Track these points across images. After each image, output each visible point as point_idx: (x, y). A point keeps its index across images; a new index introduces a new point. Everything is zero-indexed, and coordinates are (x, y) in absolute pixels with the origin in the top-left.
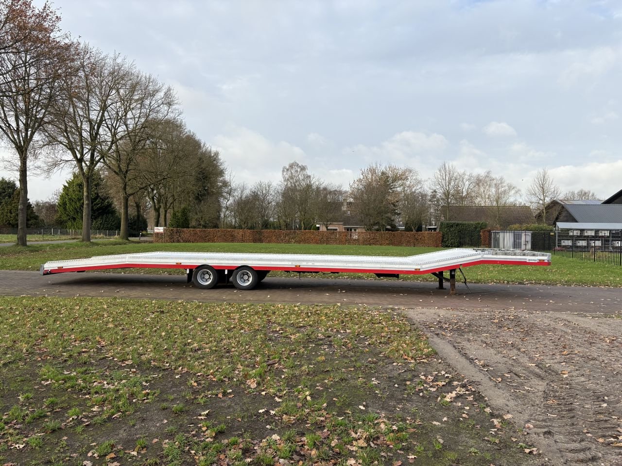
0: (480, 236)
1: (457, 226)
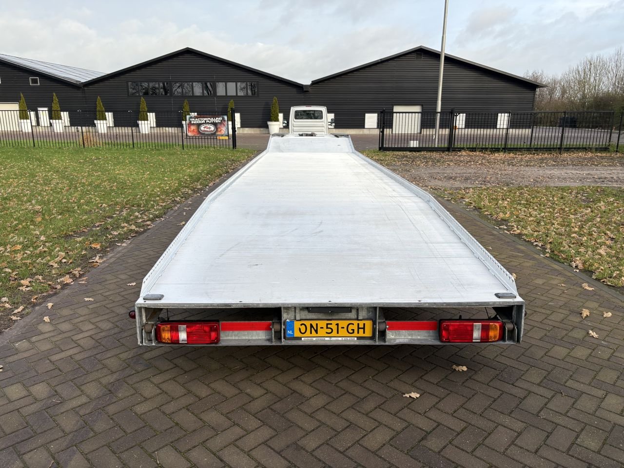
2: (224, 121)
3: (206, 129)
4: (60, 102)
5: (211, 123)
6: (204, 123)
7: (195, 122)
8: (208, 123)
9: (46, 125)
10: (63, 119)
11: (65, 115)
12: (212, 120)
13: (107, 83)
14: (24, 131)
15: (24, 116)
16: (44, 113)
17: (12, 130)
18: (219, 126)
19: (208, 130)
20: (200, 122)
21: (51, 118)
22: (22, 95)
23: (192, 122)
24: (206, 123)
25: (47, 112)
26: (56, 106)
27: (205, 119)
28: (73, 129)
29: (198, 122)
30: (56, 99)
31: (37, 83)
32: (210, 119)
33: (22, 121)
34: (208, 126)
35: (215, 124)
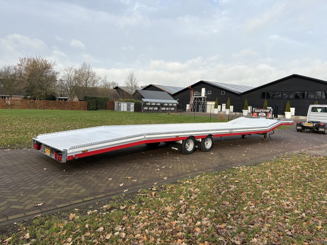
0: (106, 104)
1: (95, 98)
2: (271, 111)
3: (261, 115)
4: (230, 102)
5: (264, 112)
6: (260, 112)
7: (256, 111)
8: (263, 112)
9: (223, 111)
10: (230, 108)
11: (232, 107)
12: (265, 111)
13: (252, 93)
14: (215, 113)
15: (216, 107)
16: (224, 106)
17: (213, 113)
18: (268, 113)
19: (262, 115)
20: (259, 111)
21: (226, 108)
22: (217, 98)
23: (255, 111)
24: (262, 112)
25: (225, 106)
26: (228, 103)
27: (261, 110)
28: (234, 113)
29: (258, 111)
30: (229, 100)
31: (224, 94)
32: (264, 110)
33: (215, 109)
34: (263, 114)
35: (266, 113)
